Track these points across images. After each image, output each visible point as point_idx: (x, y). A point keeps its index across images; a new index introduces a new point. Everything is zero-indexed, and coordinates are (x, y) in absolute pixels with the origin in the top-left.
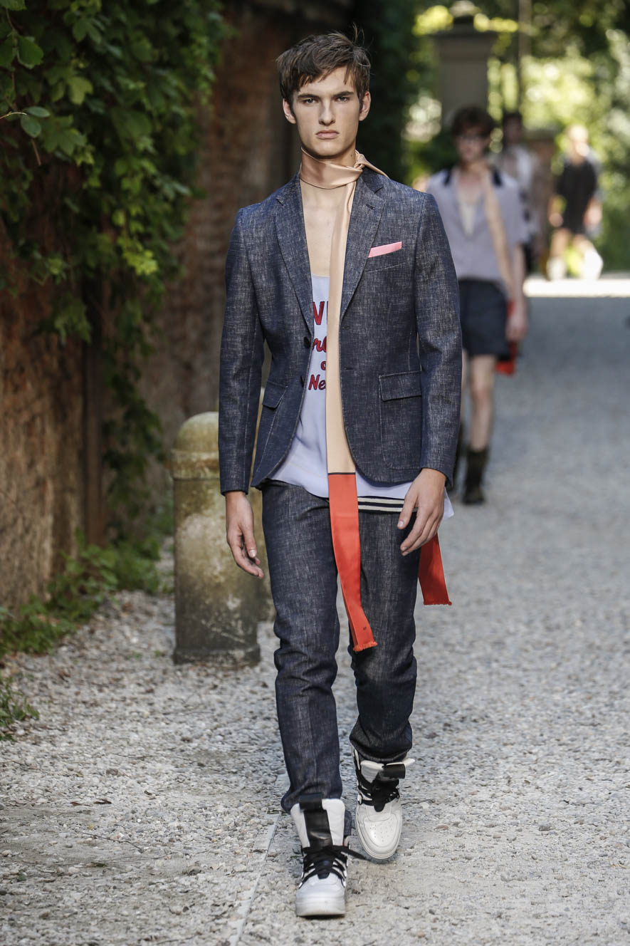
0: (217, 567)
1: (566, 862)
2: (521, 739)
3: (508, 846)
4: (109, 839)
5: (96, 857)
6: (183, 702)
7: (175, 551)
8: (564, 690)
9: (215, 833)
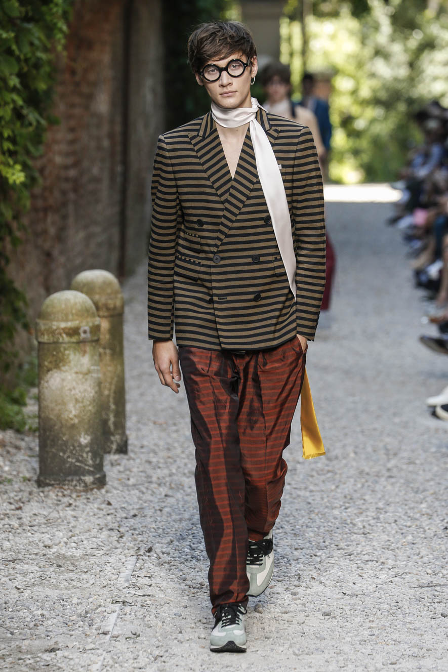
0: (72, 412)
1: (343, 640)
2: (308, 545)
3: (299, 628)
6: (45, 517)
7: (39, 399)
8: (341, 506)
9: (70, 619)
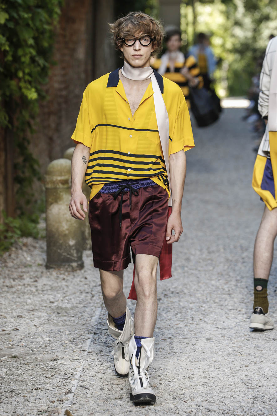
0: (65, 227)
1: (217, 354)
2: (198, 301)
3: (192, 347)
4: (18, 345)
5: (13, 354)
6: (50, 286)
7: (46, 220)
8: (216, 279)
9: (65, 343)
